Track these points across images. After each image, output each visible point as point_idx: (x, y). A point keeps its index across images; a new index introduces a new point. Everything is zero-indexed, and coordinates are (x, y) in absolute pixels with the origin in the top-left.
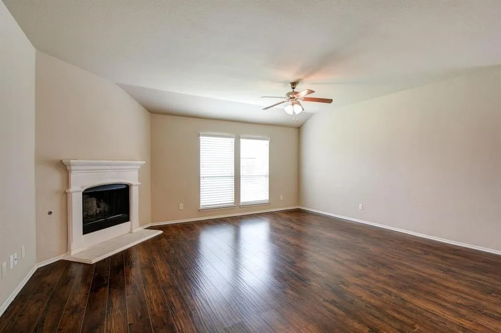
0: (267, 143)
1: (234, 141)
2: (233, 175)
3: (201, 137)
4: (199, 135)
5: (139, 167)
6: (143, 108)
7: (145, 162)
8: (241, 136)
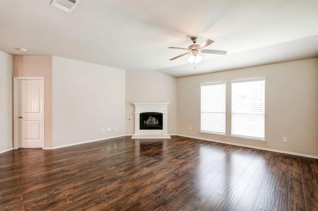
0: (263, 82)
1: (225, 86)
2: (225, 112)
3: (201, 87)
4: (199, 86)
5: (167, 105)
6: (173, 78)
7: (169, 103)
8: (231, 81)
